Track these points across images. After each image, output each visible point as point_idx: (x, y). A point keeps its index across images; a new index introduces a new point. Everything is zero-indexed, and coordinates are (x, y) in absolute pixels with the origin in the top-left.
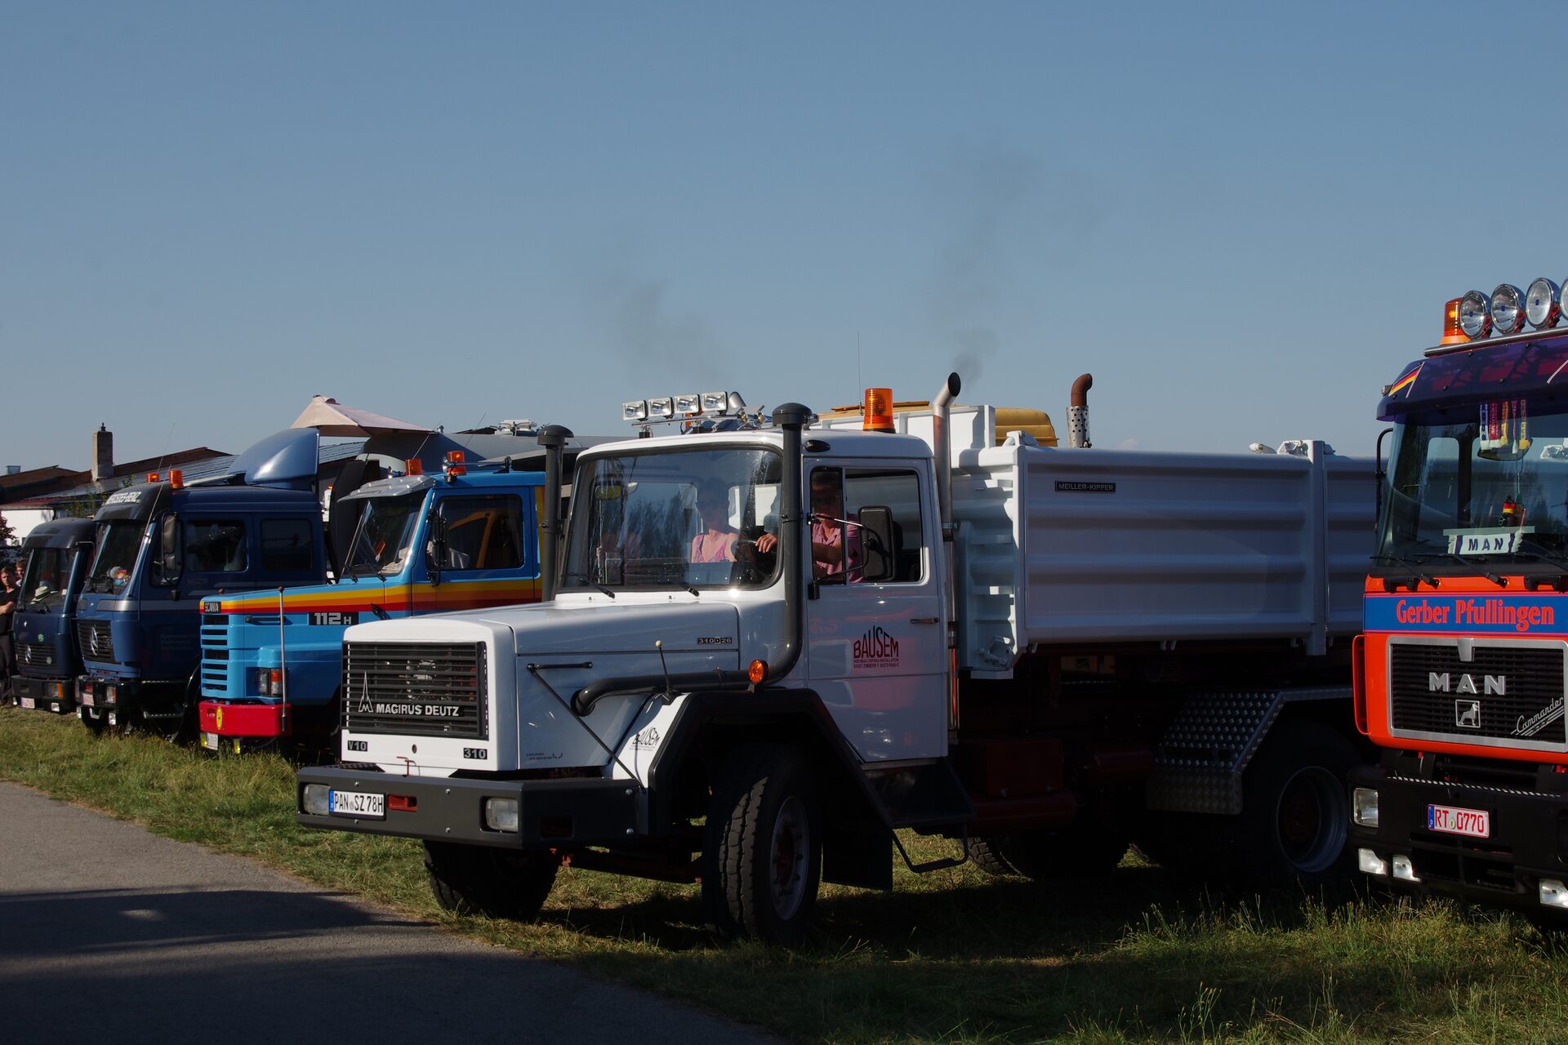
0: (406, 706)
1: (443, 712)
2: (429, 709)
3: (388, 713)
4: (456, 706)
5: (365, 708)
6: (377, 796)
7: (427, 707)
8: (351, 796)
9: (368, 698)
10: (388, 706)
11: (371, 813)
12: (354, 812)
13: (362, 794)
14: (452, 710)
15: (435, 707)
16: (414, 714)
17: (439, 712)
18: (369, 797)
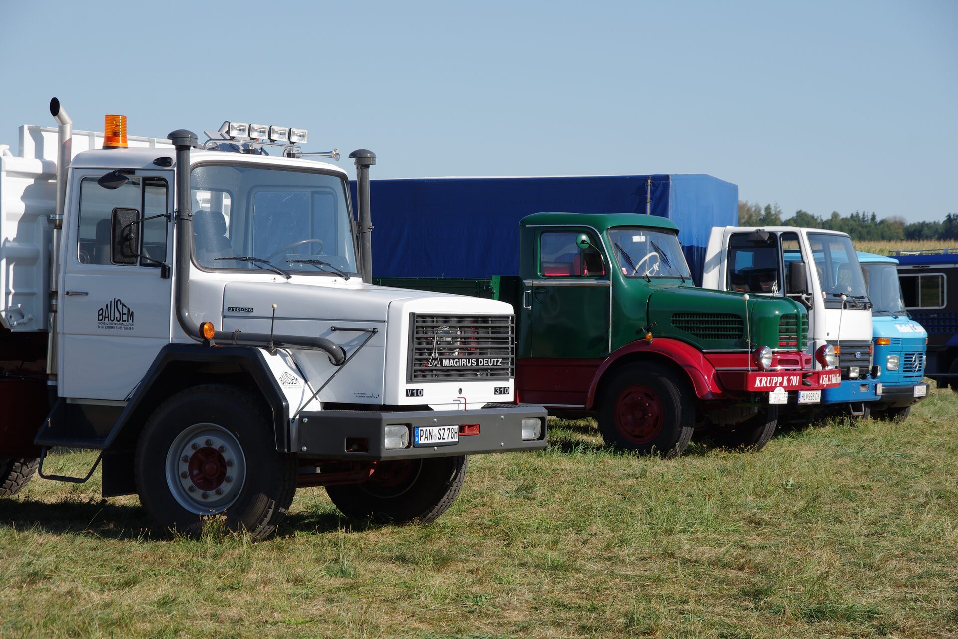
0: (465, 360)
1: (491, 363)
2: (481, 361)
3: (451, 366)
4: (500, 358)
5: (434, 363)
6: (454, 427)
7: (480, 360)
8: (435, 430)
9: (437, 355)
10: (451, 361)
11: (450, 440)
12: (438, 441)
13: (444, 427)
14: (498, 362)
15: (485, 360)
16: (471, 366)
17: (488, 363)
18: (449, 429)
